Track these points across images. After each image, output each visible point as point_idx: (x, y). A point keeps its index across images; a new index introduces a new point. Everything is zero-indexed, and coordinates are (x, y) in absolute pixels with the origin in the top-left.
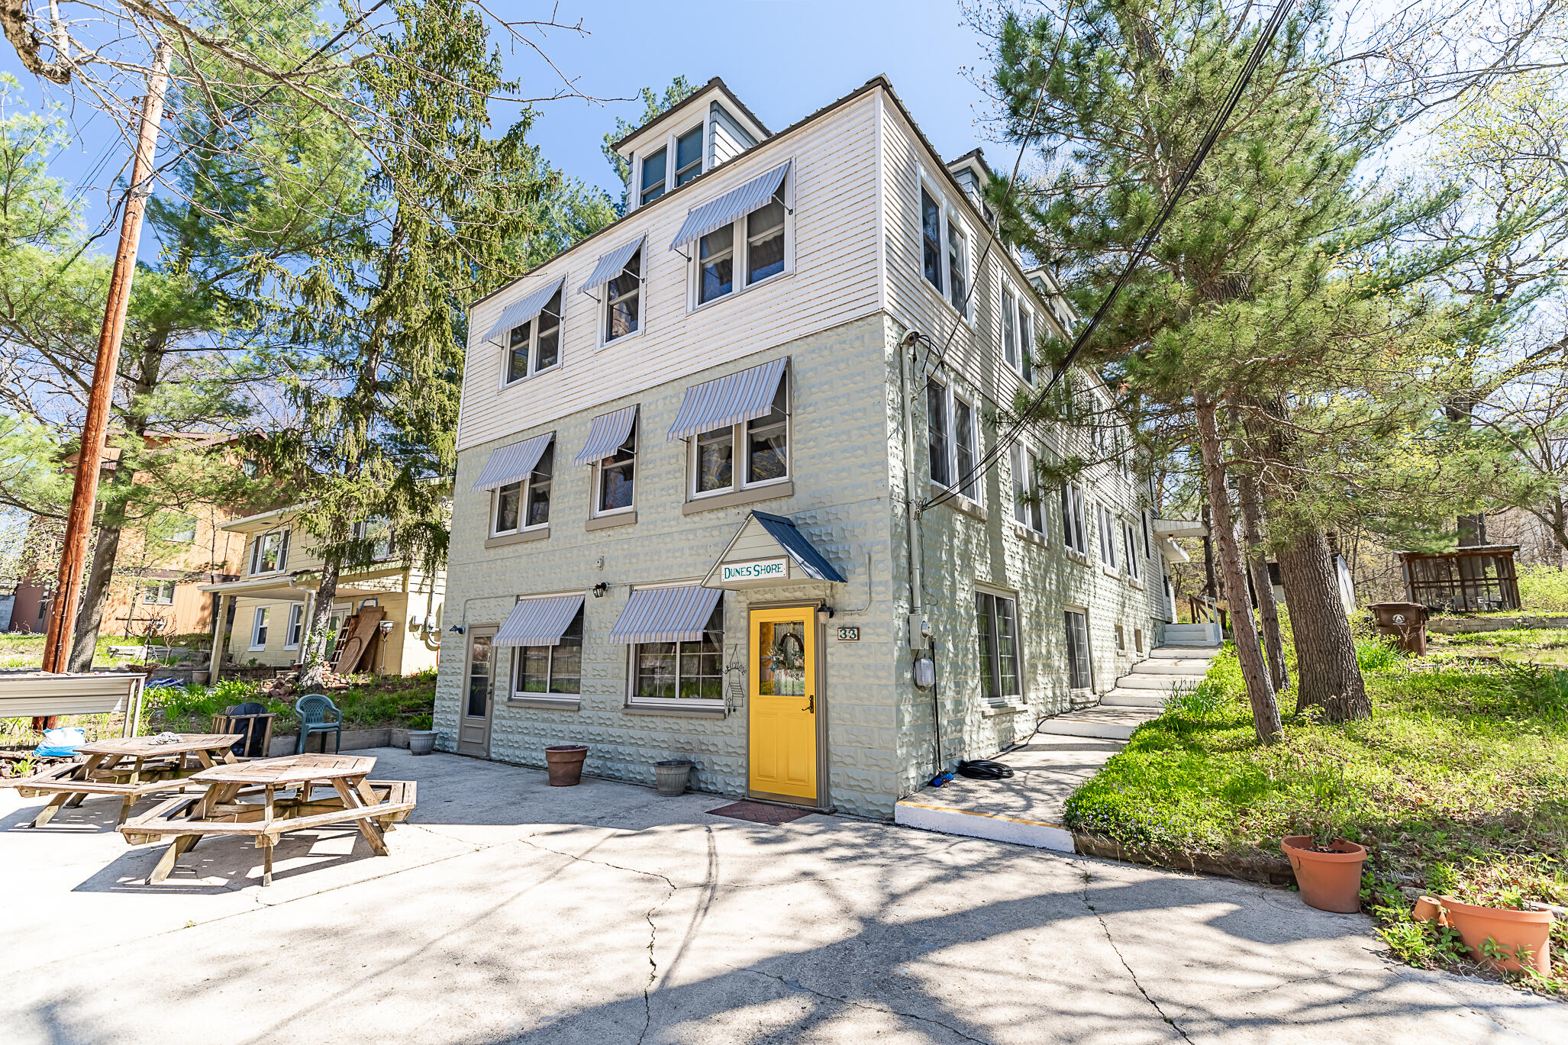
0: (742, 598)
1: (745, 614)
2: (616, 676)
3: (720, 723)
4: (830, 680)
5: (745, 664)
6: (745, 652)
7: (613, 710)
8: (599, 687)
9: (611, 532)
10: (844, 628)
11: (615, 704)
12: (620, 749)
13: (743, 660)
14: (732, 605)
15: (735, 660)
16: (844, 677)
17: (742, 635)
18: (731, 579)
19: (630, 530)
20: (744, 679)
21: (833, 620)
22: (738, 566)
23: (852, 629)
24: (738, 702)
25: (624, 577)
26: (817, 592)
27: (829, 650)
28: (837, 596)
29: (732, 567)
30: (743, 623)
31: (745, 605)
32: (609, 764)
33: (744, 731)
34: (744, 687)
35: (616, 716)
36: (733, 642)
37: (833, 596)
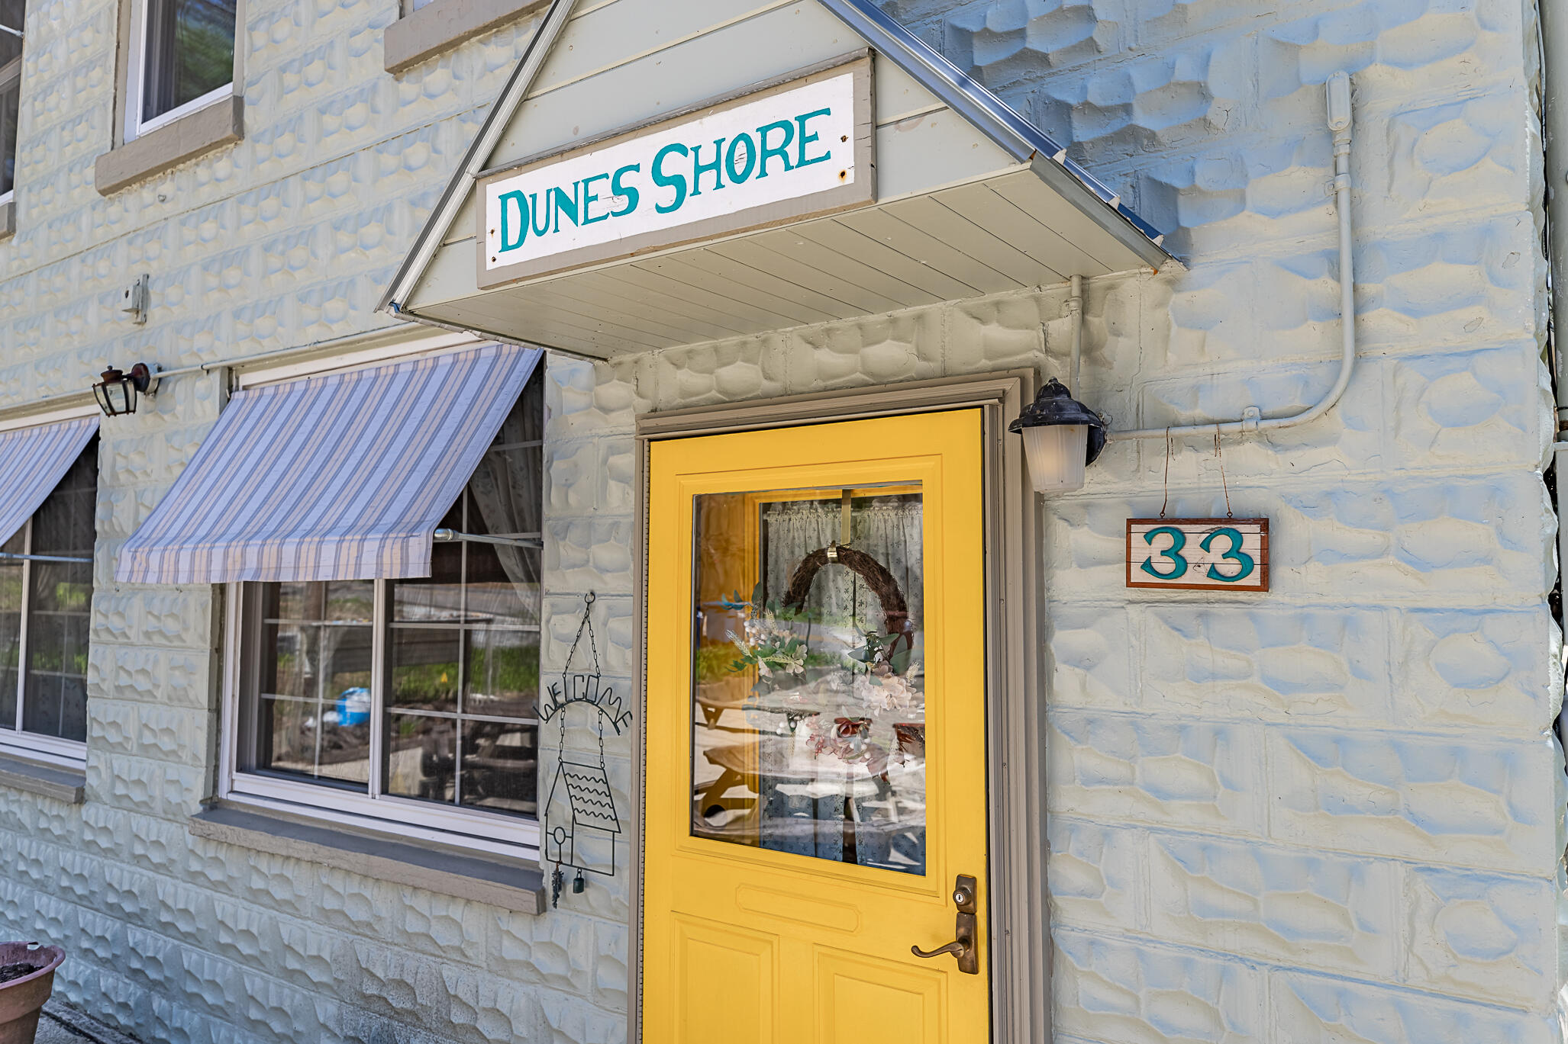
0: (616, 391)
1: (627, 462)
2: (178, 697)
3: (519, 927)
4: (1067, 801)
5: (626, 685)
6: (625, 627)
7: (171, 813)
8: (132, 731)
9: (167, 187)
10: (1165, 521)
11: (174, 796)
12: (190, 958)
13: (618, 662)
14: (577, 420)
15: (583, 662)
16: (1160, 794)
17: (615, 553)
18: (535, 248)
19: (222, 167)
20: (620, 748)
21: (1100, 480)
22: (563, 174)
23: (1226, 522)
24: (594, 848)
25: (201, 340)
26: (995, 333)
27: (1062, 640)
28: (1119, 350)
29: (535, 182)
30: (620, 500)
31: (626, 422)
32: (158, 1004)
33: (619, 982)
34: (623, 782)
35: (179, 836)
36: (578, 582)
37: (1090, 349)
